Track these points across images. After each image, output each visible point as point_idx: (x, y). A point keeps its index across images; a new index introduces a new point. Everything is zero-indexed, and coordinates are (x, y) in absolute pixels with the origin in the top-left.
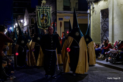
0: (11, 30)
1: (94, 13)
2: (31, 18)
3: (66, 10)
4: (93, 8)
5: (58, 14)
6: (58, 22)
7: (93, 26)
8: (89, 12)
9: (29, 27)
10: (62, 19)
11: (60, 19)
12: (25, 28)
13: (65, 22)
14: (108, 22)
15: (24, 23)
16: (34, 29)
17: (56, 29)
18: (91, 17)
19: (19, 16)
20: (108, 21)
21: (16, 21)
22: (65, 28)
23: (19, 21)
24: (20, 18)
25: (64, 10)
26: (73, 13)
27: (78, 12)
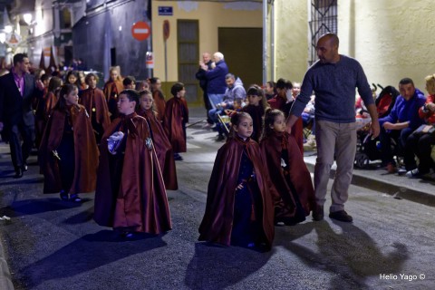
2: (60, 6)
6: (158, 21)
7: (283, 36)
9: (55, 38)
10: (170, 10)
11: (163, 11)
12: (38, 43)
13: (180, 22)
14: (336, 22)
15: (36, 24)
16: (70, 47)
17: (149, 48)
18: (275, 3)
20: (335, 18)
21: (6, 16)
22: (180, 44)
23: (18, 20)
24: (20, 9)
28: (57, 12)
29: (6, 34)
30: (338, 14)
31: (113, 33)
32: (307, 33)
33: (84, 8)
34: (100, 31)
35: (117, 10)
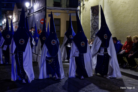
1: (84, 10)
3: (56, 7)
4: (84, 5)
5: (47, 10)
8: (79, 9)
9: (18, 23)
13: (55, 19)
15: (13, 19)
18: (81, 14)
19: (8, 12)
20: (98, 19)
21: (4, 16)
24: (8, 14)
25: (54, 6)
26: (64, 10)
27: (69, 8)
28: (19, 15)
29: (4, 22)
31: (35, 22)
32: (90, 23)
33: (27, 14)
34: (31, 21)
35: (37, 15)
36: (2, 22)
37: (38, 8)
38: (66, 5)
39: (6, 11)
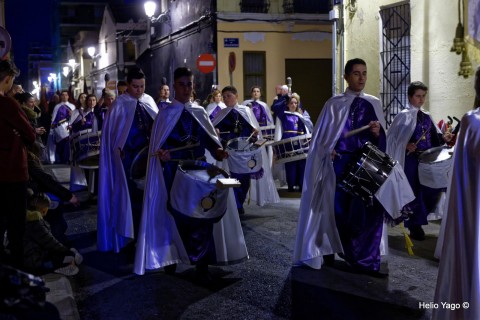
0: (53, 83)
1: (355, 18)
2: (124, 39)
3: (249, 11)
4: (353, 0)
5: (221, 25)
6: (223, 53)
8: (336, 16)
9: (119, 71)
10: (236, 42)
11: (229, 42)
12: (102, 76)
13: (247, 54)
14: (409, 53)
15: (100, 57)
17: (215, 80)
18: (345, 33)
19: (82, 34)
20: (407, 48)
21: (69, 49)
22: (247, 76)
23: (82, 53)
24: (83, 42)
25: (242, 11)
26: (276, 21)
27: (293, 16)
28: (121, 45)
29: (70, 68)
30: (411, 44)
31: (177, 65)
32: (378, 64)
33: (149, 41)
34: (164, 64)
35: (182, 43)
36: (62, 71)
37: (186, 19)
38: (284, 6)
39: (77, 33)
